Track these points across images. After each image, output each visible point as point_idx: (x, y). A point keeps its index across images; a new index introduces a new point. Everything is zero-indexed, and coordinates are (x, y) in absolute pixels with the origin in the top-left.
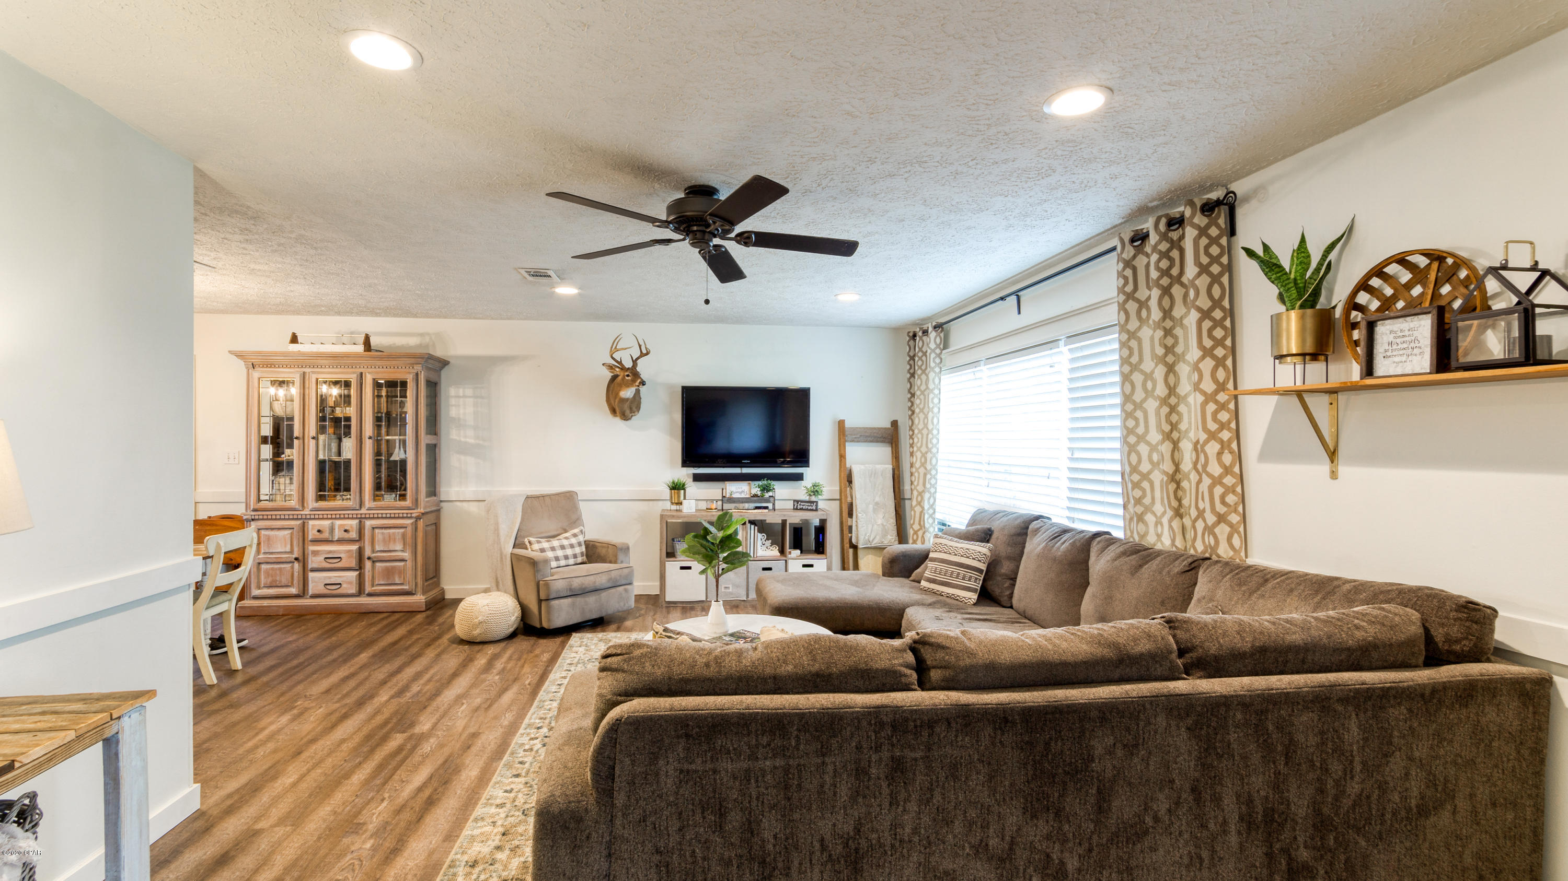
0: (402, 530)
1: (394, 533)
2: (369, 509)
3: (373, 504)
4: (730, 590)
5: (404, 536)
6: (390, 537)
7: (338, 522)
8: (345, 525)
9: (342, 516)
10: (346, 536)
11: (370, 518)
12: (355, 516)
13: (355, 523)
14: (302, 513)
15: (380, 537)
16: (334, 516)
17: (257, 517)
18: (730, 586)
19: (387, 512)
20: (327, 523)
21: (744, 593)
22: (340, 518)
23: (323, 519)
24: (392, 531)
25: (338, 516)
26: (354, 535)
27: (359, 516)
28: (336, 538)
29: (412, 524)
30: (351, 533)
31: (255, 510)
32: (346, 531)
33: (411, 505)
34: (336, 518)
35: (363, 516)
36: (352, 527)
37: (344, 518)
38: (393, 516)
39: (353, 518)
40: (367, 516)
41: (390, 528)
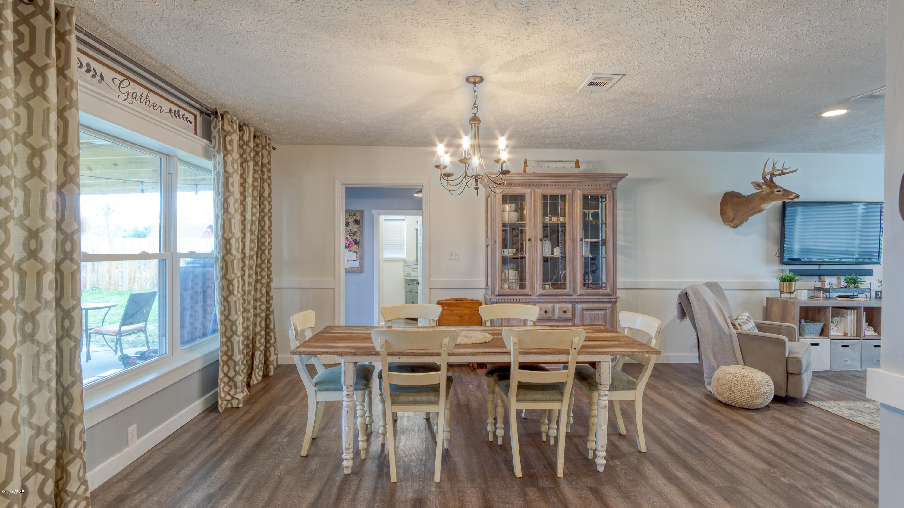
0: (603, 312)
1: (598, 314)
2: (580, 295)
3: (583, 292)
4: (849, 363)
5: (605, 316)
6: (595, 317)
7: (557, 306)
8: (564, 307)
9: (561, 300)
10: (564, 315)
11: (580, 302)
12: (570, 301)
13: (570, 306)
14: (532, 297)
15: (588, 316)
16: (555, 301)
17: (500, 301)
18: (849, 359)
19: (593, 297)
20: (550, 306)
21: (859, 365)
22: (559, 302)
23: (547, 302)
24: (596, 312)
25: (558, 300)
26: (569, 315)
27: (573, 301)
28: (556, 317)
29: (611, 307)
30: (567, 314)
31: (499, 295)
32: (565, 312)
33: (610, 292)
34: (556, 302)
35: (576, 300)
36: (568, 309)
37: (562, 302)
38: (597, 300)
39: (568, 302)
40: (579, 300)
41: (594, 310)
